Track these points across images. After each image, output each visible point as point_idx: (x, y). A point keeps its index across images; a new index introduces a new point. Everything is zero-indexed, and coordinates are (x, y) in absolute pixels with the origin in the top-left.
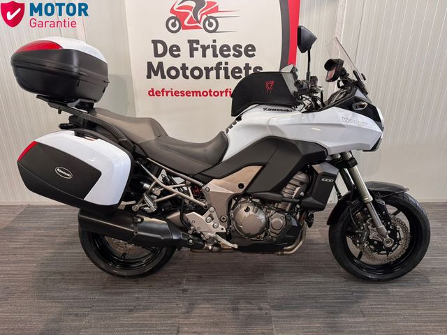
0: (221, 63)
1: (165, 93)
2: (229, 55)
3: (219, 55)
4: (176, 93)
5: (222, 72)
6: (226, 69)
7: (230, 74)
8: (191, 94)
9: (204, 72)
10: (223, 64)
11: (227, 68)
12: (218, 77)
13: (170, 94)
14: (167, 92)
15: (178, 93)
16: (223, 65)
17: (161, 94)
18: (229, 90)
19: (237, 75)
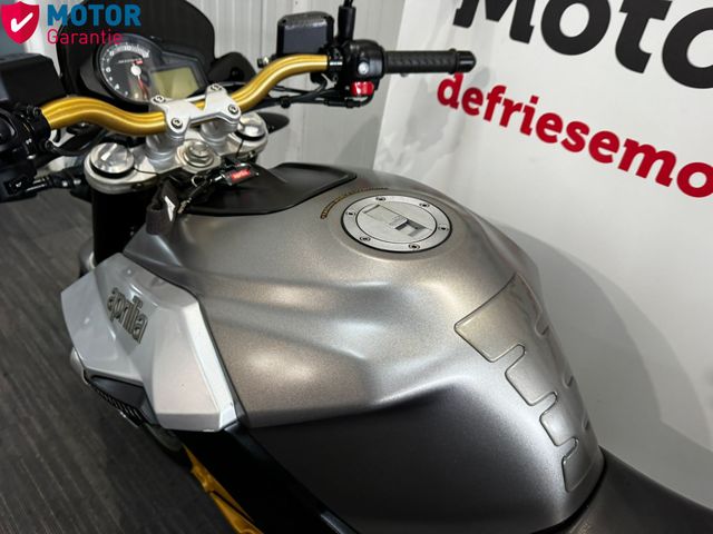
1: (499, 109)
4: (547, 127)
8: (618, 157)
13: (517, 118)
14: (511, 107)
15: (558, 127)
17: (483, 109)
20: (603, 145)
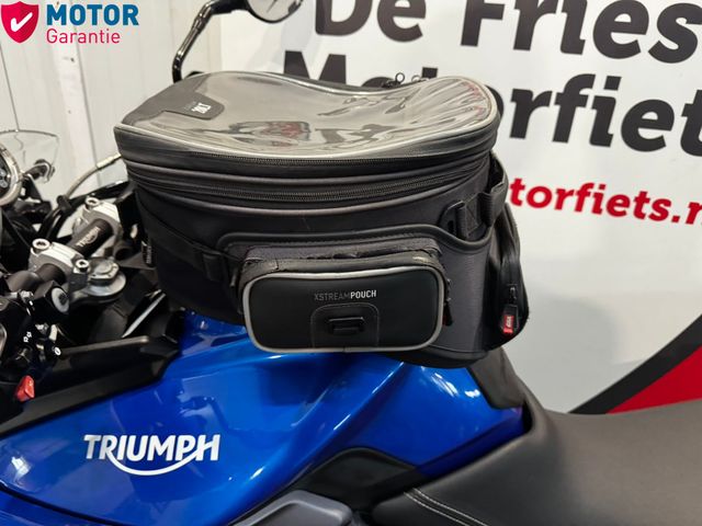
0: (587, 80)
2: (632, 49)
3: (590, 45)
5: (584, 118)
6: (605, 107)
7: (615, 127)
9: (510, 108)
10: (600, 83)
11: (611, 102)
12: (562, 134)
16: (598, 89)
18: (596, 189)
19: (647, 134)
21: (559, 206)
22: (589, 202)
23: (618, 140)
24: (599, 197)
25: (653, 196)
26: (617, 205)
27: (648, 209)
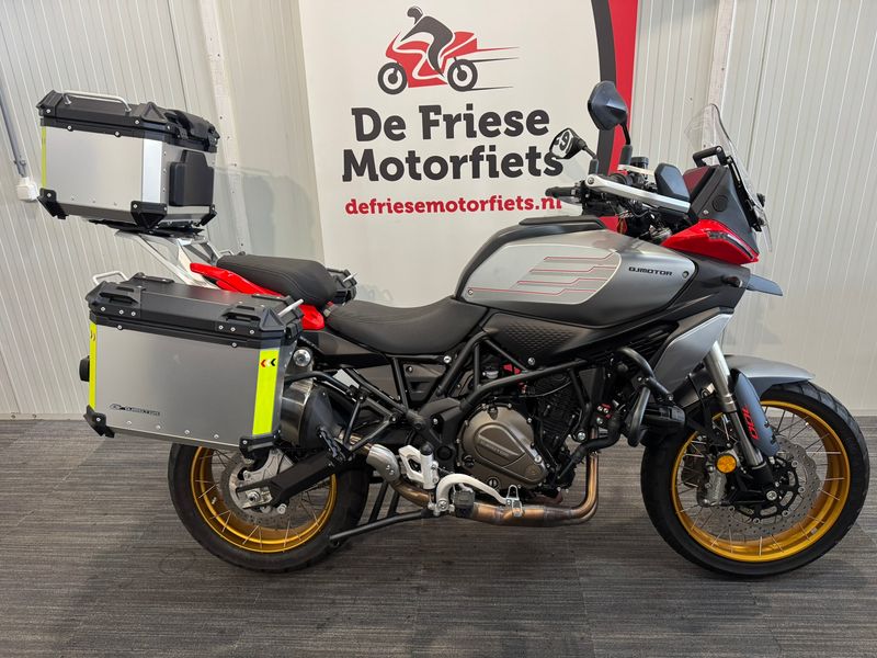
0: (481, 148)
1: (376, 208)
2: (497, 133)
3: (479, 133)
4: (398, 207)
5: (484, 166)
6: (492, 159)
7: (499, 168)
8: (426, 209)
9: (450, 165)
10: (487, 149)
11: (494, 156)
12: (476, 174)
13: (385, 208)
14: (381, 206)
15: (402, 206)
16: (487, 152)
17: (370, 210)
18: (497, 198)
19: (513, 169)
20: (419, 207)
21: (483, 209)
22: (496, 205)
23: (501, 173)
24: (500, 202)
25: (524, 198)
26: (509, 205)
27: (523, 205)
